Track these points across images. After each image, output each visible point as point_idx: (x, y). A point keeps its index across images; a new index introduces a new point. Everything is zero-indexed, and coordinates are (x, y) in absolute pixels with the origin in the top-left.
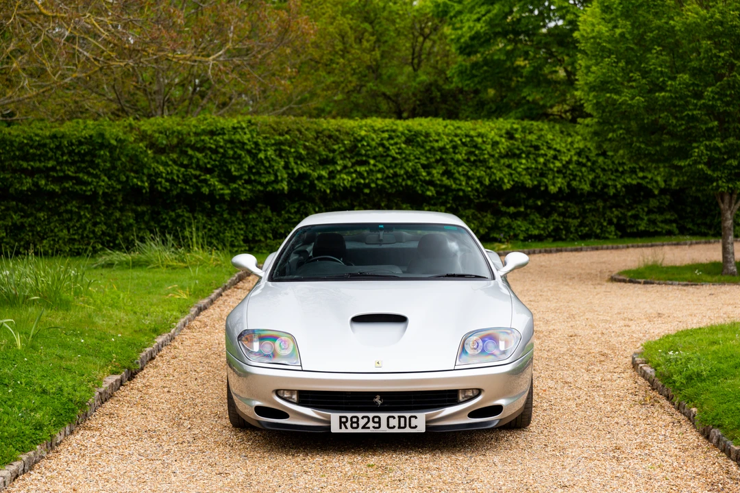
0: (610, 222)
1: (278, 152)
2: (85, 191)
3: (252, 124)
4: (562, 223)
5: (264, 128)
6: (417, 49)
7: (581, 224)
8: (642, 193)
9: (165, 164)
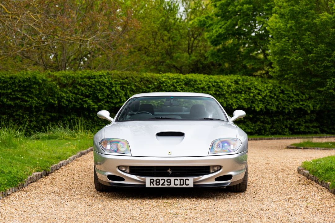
0: (286, 127)
1: (121, 88)
2: (26, 105)
3: (109, 74)
4: (262, 126)
5: (115, 76)
6: (191, 44)
7: (272, 127)
8: (302, 113)
9: (66, 93)
